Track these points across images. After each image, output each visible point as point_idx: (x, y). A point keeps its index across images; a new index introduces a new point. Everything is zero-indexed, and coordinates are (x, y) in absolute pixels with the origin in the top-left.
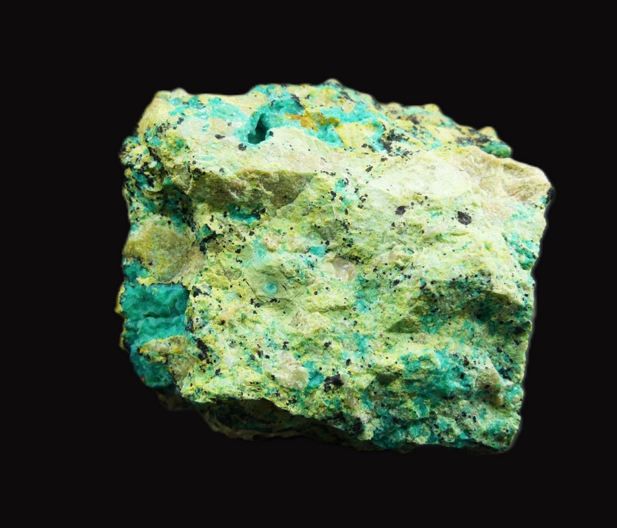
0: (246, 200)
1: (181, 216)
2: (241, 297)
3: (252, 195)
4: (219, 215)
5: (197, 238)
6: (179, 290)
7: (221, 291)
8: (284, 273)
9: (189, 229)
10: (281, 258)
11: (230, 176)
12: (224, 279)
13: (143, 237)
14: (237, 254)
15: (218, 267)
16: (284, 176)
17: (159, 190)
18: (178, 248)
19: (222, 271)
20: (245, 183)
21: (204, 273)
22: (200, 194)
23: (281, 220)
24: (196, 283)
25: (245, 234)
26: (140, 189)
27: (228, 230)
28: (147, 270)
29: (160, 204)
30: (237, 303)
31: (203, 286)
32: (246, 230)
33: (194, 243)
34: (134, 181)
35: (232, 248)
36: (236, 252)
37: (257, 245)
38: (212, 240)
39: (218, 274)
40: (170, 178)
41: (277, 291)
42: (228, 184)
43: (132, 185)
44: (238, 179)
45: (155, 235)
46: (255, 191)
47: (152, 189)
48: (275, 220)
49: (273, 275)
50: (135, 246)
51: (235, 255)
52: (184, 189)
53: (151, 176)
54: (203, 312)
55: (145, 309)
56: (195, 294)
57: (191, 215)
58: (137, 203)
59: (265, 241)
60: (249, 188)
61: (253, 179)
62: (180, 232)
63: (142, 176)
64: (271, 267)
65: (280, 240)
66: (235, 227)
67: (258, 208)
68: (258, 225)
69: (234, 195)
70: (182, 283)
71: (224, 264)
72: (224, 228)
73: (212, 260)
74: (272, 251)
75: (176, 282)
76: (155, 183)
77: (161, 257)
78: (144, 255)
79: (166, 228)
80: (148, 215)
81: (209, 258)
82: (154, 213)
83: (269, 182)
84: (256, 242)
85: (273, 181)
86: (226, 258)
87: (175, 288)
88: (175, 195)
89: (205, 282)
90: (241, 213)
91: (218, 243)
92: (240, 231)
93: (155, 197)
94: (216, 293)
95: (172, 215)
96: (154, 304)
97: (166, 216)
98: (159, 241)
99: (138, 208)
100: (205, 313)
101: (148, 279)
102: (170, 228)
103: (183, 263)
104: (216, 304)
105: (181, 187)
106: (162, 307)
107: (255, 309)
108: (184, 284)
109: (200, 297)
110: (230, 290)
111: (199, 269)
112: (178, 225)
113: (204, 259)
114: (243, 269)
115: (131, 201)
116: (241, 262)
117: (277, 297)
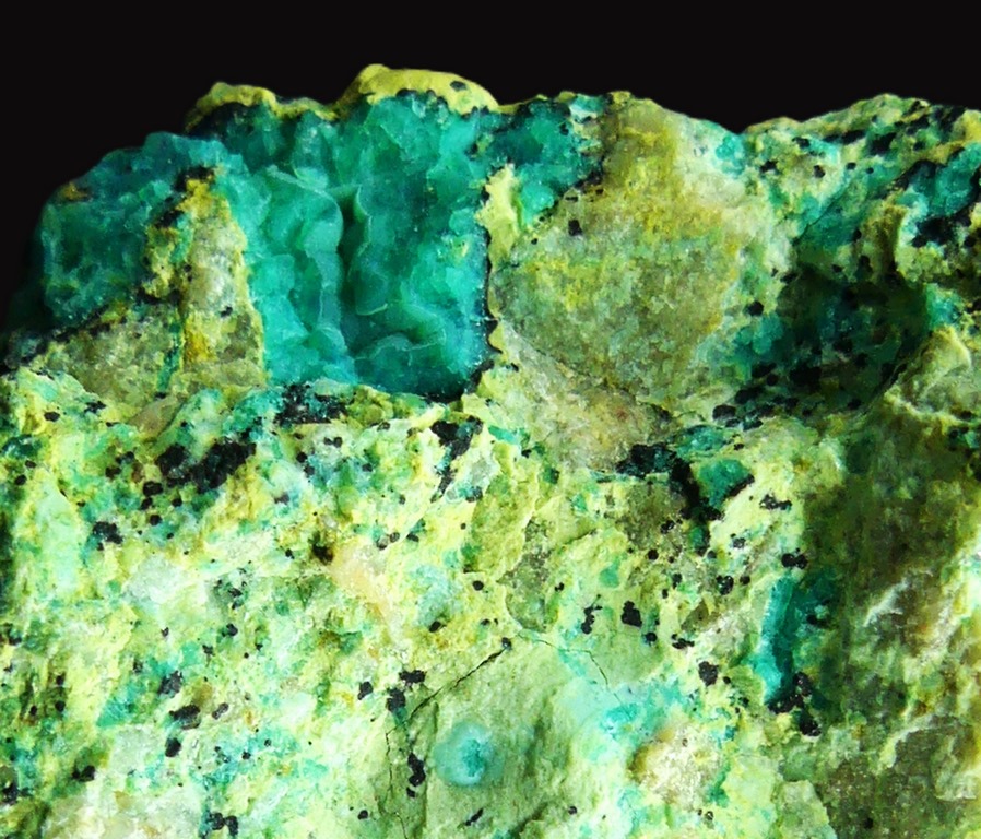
0: (860, 655)
1: (786, 359)
2: (435, 627)
3: (878, 679)
4: (791, 533)
5: (691, 431)
6: (463, 357)
7: (460, 539)
8: (538, 816)
9: (726, 396)
10: (602, 808)
11: (970, 589)
12: (512, 553)
13: (691, 194)
14: (619, 612)
15: (563, 528)
16: (965, 824)
17: (902, 269)
18: (643, 346)
19: (546, 544)
20: (934, 655)
21: (536, 465)
22: (888, 451)
23: (765, 801)
24: (494, 430)
25: (705, 645)
26: (904, 182)
27: (722, 572)
28: (549, 214)
29: (837, 269)
30: (406, 611)
31: (482, 464)
32: (724, 649)
33: (666, 415)
34: (940, 153)
35: (646, 591)
36: (629, 606)
37: (659, 700)
38: (683, 502)
39: (533, 529)
40: (955, 317)
41: (456, 787)
42: (933, 582)
43: (920, 146)
44: (955, 622)
45: (700, 246)
46: (898, 695)
47: (905, 236)
48: (768, 774)
49: (529, 771)
50: (653, 160)
51: (615, 601)
52: (907, 382)
53: (962, 234)
54: (367, 468)
55: (377, 202)
56: (445, 431)
57: (790, 407)
58: (841, 167)
59: (677, 735)
60: (913, 670)
61: (952, 687)
62: (716, 356)
63: (963, 194)
64: (563, 761)
65: (682, 800)
66: (736, 603)
67: (821, 703)
68: (746, 702)
69: (883, 605)
70: (489, 365)
71: (578, 552)
72: (736, 553)
73: (596, 503)
74: (635, 764)
75: (494, 340)
76: (934, 249)
77: (605, 275)
78: (616, 202)
79: (731, 295)
80: (789, 216)
81: (604, 489)
82: (796, 242)
83: (937, 757)
84: (673, 694)
85: (943, 776)
86: (603, 563)
87: (468, 334)
88: (879, 339)
89: (496, 470)
90: (802, 631)
91: (666, 527)
92: (721, 623)
93: (868, 247)
94: (451, 521)
95: (789, 321)
96: (402, 242)
97: (785, 294)
98: (676, 262)
99: (819, 172)
100: (364, 477)
101: (512, 215)
102: (733, 312)
103: (579, 368)
104: (402, 521)
105: (920, 370)
106: (385, 278)
107: (379, 688)
108: (486, 376)
109: (433, 452)
110: (464, 580)
111: (552, 441)
112: (745, 348)
113: (597, 467)
114: (553, 636)
115: (850, 137)
116: (586, 628)
117: (434, 787)
